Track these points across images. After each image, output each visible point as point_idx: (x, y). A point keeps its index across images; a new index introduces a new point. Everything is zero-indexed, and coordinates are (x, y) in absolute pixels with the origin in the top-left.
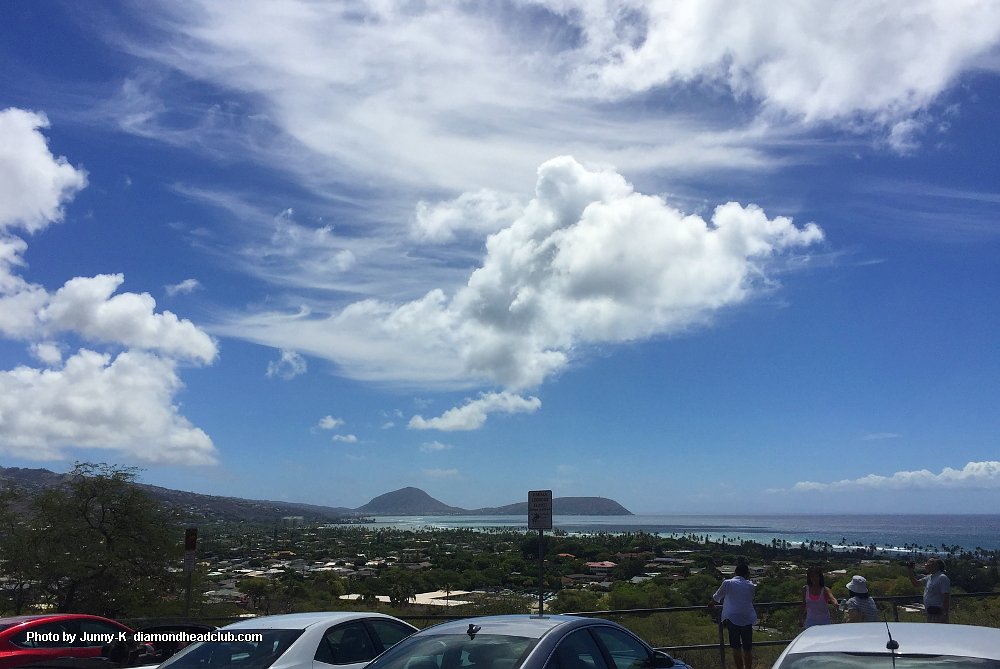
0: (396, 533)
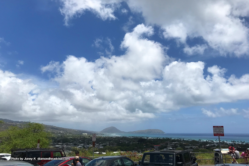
0: (109, 137)
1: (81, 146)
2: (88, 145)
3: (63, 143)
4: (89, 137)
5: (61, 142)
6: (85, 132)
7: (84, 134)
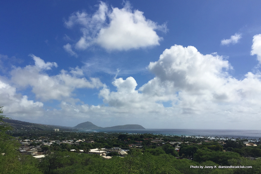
1: (52, 142)
2: (61, 141)
3: (31, 140)
4: (61, 133)
5: (28, 139)
6: (57, 127)
7: (55, 129)
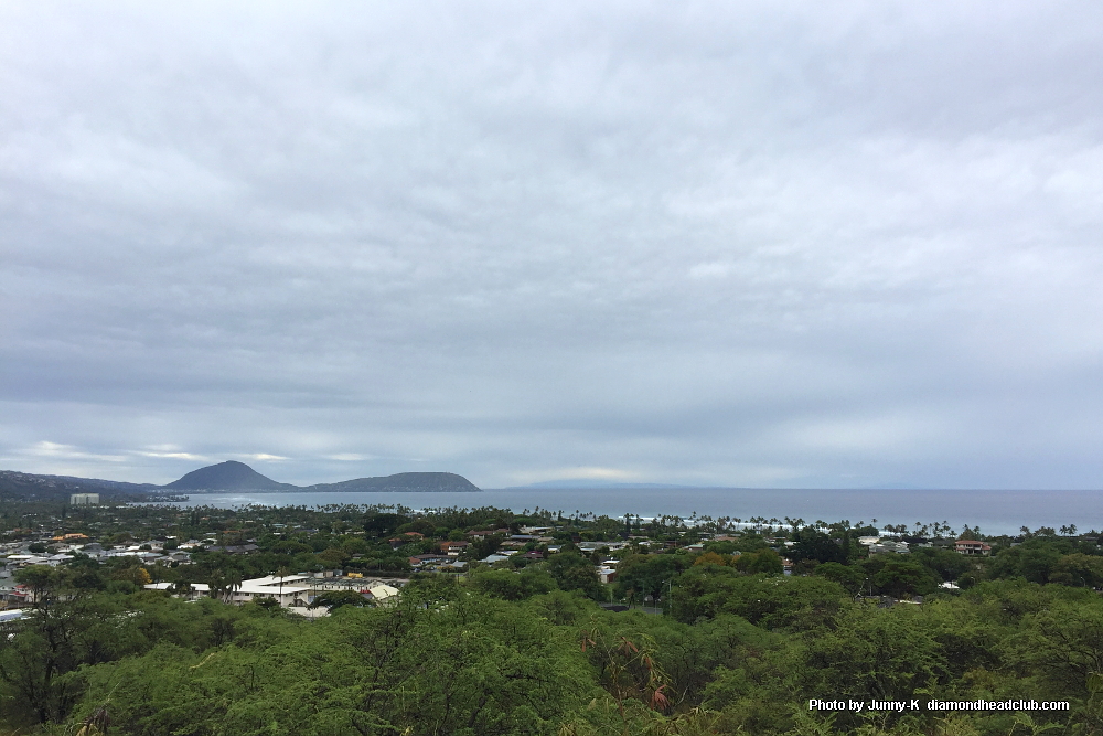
0: (214, 512)
4: (109, 510)
6: (86, 487)
7: (82, 495)
